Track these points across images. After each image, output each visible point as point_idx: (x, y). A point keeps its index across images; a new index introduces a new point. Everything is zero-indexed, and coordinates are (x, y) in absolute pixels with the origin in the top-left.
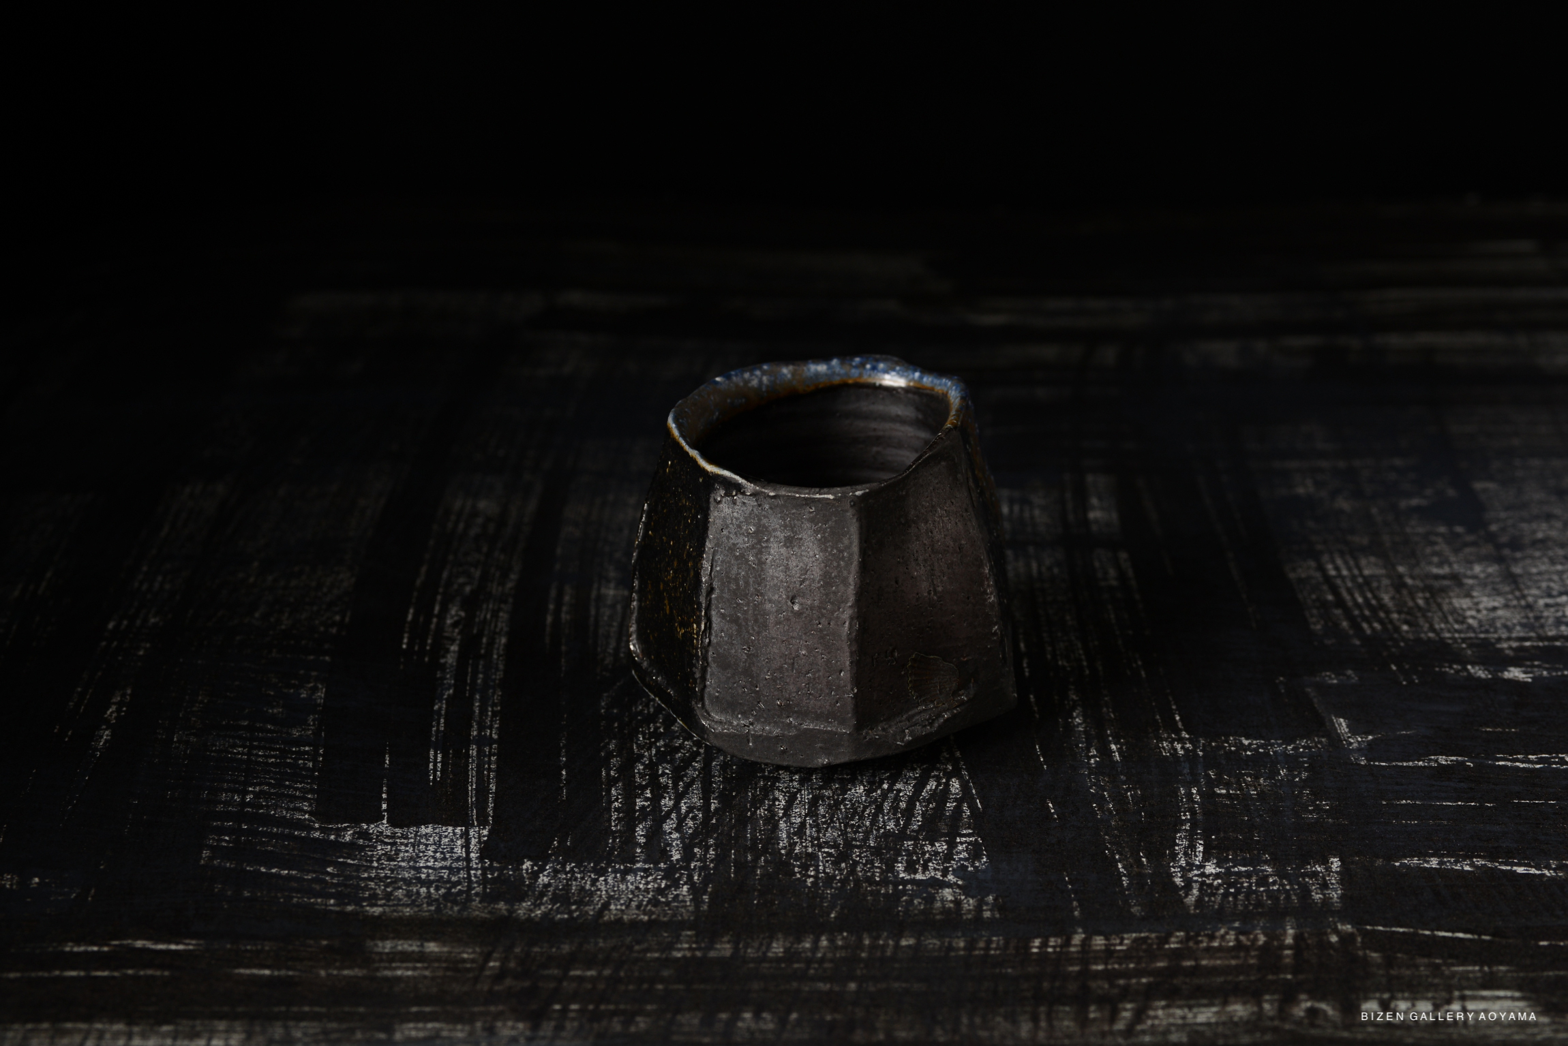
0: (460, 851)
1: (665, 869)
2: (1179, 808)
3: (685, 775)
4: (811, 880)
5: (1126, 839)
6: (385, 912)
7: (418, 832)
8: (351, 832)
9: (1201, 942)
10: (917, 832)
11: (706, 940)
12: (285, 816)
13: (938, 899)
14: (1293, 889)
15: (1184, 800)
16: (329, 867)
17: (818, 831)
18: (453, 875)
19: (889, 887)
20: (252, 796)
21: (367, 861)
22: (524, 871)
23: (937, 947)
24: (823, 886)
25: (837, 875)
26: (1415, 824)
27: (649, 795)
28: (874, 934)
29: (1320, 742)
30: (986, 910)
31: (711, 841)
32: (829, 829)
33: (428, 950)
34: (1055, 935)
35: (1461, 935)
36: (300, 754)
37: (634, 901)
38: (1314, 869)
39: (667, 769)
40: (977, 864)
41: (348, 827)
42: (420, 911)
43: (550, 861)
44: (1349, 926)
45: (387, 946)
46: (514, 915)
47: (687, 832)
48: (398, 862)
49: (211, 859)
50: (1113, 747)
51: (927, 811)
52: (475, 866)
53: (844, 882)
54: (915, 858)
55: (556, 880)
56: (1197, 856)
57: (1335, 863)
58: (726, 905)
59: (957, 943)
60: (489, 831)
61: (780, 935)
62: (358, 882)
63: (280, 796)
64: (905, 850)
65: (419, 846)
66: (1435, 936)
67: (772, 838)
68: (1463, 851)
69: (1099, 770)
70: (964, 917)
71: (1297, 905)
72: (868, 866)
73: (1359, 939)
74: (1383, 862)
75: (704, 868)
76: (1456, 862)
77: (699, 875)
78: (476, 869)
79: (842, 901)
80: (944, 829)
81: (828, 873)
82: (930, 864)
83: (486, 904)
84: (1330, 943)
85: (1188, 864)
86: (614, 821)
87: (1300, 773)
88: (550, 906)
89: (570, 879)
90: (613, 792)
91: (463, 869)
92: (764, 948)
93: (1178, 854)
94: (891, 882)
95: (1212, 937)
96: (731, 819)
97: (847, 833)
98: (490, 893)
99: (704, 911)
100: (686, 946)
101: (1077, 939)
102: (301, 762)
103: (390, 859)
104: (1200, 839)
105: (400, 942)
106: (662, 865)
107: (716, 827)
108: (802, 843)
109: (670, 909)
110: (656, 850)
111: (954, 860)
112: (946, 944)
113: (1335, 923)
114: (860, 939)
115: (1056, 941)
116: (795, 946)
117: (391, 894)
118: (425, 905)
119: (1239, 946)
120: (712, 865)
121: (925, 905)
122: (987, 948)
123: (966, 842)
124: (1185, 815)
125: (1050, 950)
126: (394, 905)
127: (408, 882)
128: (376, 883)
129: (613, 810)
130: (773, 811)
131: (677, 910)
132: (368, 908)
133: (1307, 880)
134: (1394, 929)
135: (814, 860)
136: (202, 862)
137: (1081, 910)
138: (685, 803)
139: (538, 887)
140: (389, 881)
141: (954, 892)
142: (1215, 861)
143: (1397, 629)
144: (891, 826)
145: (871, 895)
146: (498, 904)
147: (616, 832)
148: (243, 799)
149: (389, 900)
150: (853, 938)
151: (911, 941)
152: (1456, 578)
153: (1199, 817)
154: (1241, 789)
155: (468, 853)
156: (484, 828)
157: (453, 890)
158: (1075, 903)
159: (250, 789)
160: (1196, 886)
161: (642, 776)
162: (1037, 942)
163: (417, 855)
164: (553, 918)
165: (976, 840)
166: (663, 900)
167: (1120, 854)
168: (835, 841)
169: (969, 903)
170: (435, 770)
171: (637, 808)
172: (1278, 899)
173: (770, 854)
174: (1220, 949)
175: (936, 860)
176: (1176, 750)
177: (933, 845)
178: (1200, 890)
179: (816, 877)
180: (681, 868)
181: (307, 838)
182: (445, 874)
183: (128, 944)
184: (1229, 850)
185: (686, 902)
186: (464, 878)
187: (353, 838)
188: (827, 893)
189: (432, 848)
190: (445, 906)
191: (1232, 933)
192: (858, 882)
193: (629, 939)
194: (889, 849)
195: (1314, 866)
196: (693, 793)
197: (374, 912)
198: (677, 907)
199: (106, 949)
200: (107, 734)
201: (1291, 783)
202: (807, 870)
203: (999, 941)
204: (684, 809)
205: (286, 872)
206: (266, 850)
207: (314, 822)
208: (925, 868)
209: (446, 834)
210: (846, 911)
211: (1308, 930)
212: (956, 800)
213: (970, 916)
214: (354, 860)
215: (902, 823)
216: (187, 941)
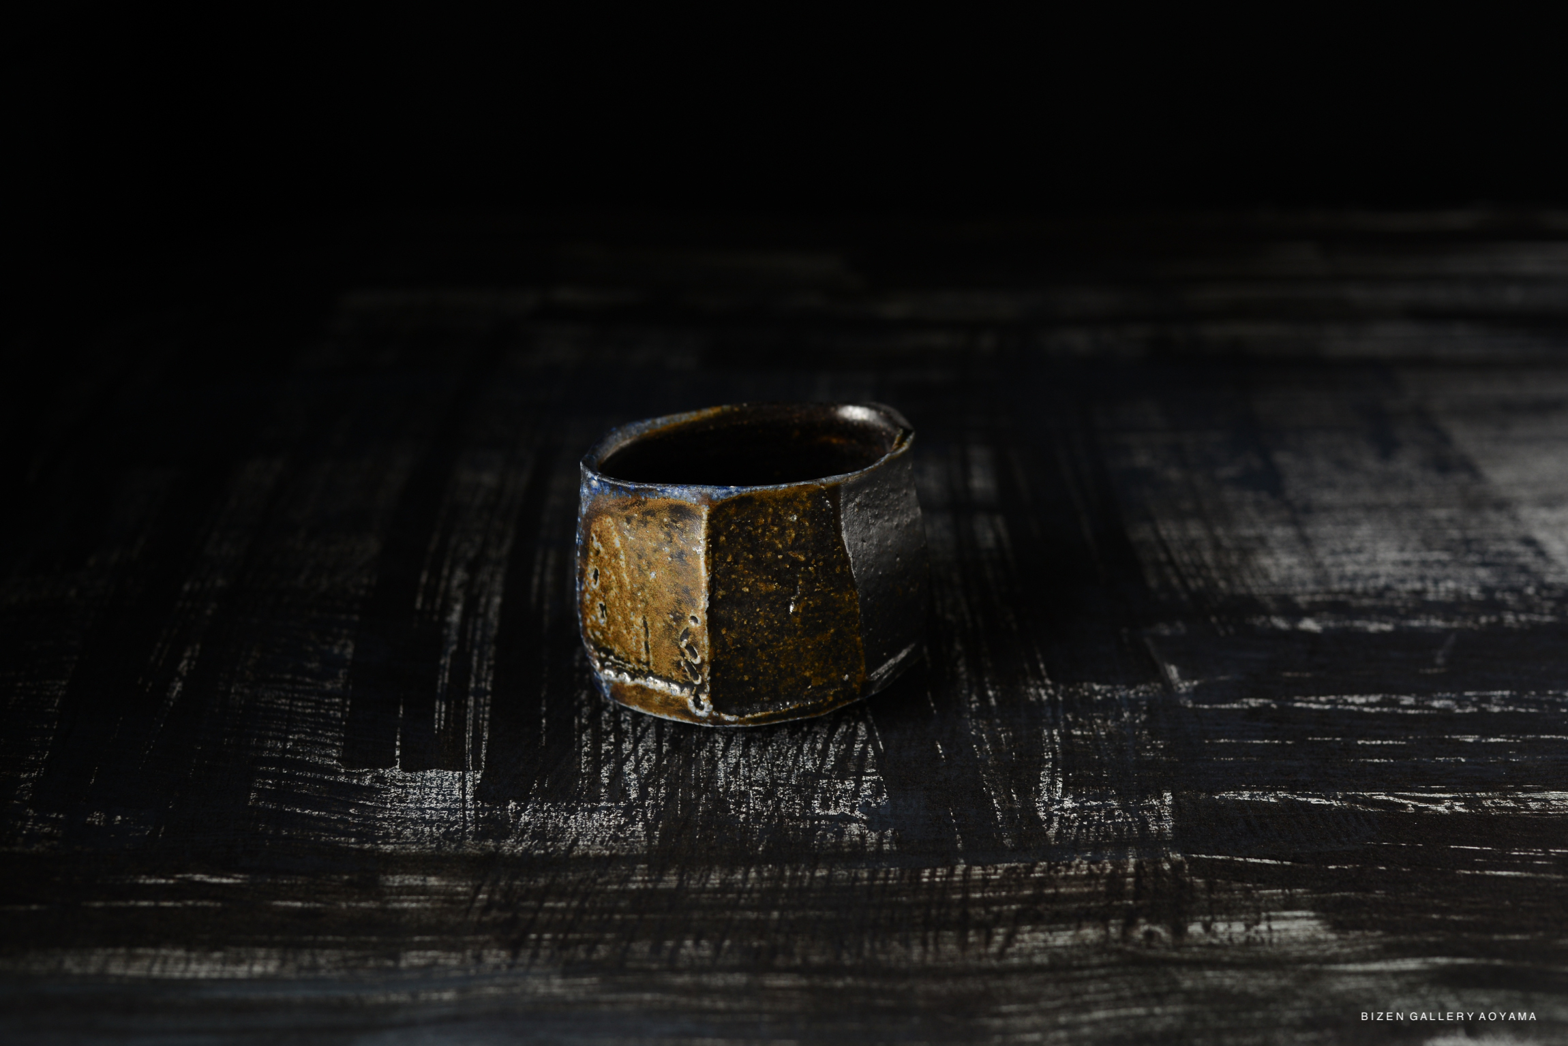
0: (457, 794)
1: (625, 807)
2: (1043, 748)
3: (643, 721)
4: (744, 816)
5: (1000, 777)
6: (395, 849)
7: (424, 776)
8: (370, 776)
9: (1060, 871)
10: (831, 771)
11: (657, 873)
12: (318, 762)
13: (847, 833)
14: (1134, 821)
15: (1047, 741)
16: (351, 808)
17: (750, 771)
18: (451, 815)
19: (806, 822)
20: (291, 744)
21: (382, 803)
22: (509, 811)
23: (845, 877)
24: (753, 822)
25: (765, 812)
26: (1231, 761)
27: (612, 740)
28: (794, 866)
29: (1156, 687)
30: (886, 843)
31: (663, 781)
32: (759, 769)
33: (429, 884)
34: (942, 866)
35: (1267, 861)
36: (332, 705)
37: (598, 837)
38: (1151, 803)
39: (627, 716)
40: (879, 801)
41: (368, 771)
42: (424, 848)
43: (530, 801)
44: (1179, 855)
45: (396, 880)
46: (500, 851)
47: (643, 773)
48: (408, 803)
49: (257, 800)
50: (990, 693)
51: (839, 751)
52: (469, 807)
53: (770, 817)
54: (828, 795)
55: (535, 819)
56: (1057, 792)
57: (1168, 797)
58: (673, 840)
59: (862, 874)
60: (482, 775)
61: (717, 868)
62: (374, 822)
63: (314, 743)
64: (820, 788)
65: (424, 789)
66: (1246, 862)
67: (712, 778)
68: (1269, 785)
69: (978, 715)
70: (868, 850)
71: (1138, 836)
72: (790, 803)
73: (1187, 867)
74: (1206, 795)
75: (656, 806)
76: (1264, 795)
77: (652, 813)
78: (471, 810)
79: (768, 835)
80: (852, 769)
81: (757, 810)
82: (841, 801)
83: (477, 842)
84: (1163, 870)
85: (1050, 799)
86: (584, 764)
87: (1140, 715)
88: (530, 843)
89: (547, 818)
90: (584, 738)
91: (459, 809)
92: (703, 880)
93: (1042, 790)
94: (808, 818)
95: (1069, 867)
96: (679, 760)
97: (773, 772)
98: (481, 831)
99: (655, 846)
100: (640, 878)
101: (960, 869)
102: (331, 712)
103: (401, 801)
104: (1060, 777)
105: (407, 877)
106: (622, 804)
107: (666, 767)
108: (736, 781)
109: (627, 845)
110: (617, 790)
111: (860, 797)
112: (853, 875)
113: (1168, 852)
114: (782, 871)
115: (942, 872)
116: (729, 877)
117: (400, 833)
118: (428, 843)
119: (1091, 875)
120: (663, 803)
121: (836, 839)
122: (886, 879)
123: (870, 780)
124: (1048, 755)
125: (937, 879)
126: (403, 843)
127: (415, 822)
128: (389, 823)
129: (583, 754)
130: (714, 752)
131: (633, 845)
132: (382, 846)
133: (1145, 813)
134: (1214, 857)
135: (746, 798)
136: (250, 803)
137: (963, 842)
138: (642, 746)
139: (520, 825)
140: (399, 821)
141: (860, 827)
142: (1072, 797)
143: (1216, 586)
144: (809, 765)
145: (792, 830)
146: (487, 842)
147: (585, 774)
148: (285, 746)
149: (399, 838)
150: (777, 870)
151: (824, 873)
152: (1262, 540)
153: (1059, 756)
154: (1092, 730)
155: (464, 795)
156: (478, 772)
157: (451, 829)
158: (958, 836)
159: (291, 737)
160: (1056, 819)
161: (607, 723)
162: (927, 873)
163: (423, 797)
164: (532, 853)
165: (878, 778)
166: (622, 836)
167: (996, 791)
168: (763, 780)
169: (872, 837)
170: (440, 719)
171: (603, 752)
172: (1122, 831)
173: (710, 792)
174: (1075, 877)
175: (846, 797)
176: (1040, 695)
177: (843, 783)
178: (1060, 823)
179: (747, 813)
180: (638, 806)
181: (334, 782)
182: (445, 814)
183: (189, 878)
184: (1082, 786)
185: (640, 837)
186: (460, 818)
187: (372, 782)
188: (756, 828)
189: (435, 791)
190: (444, 844)
191: (1085, 862)
192: (781, 817)
193: (593, 873)
194: (807, 787)
195: (1151, 800)
196: (648, 737)
197: (387, 849)
198: (633, 842)
199: (171, 882)
200: (179, 686)
201: (1133, 725)
202: (740, 807)
203: (895, 871)
204: (641, 752)
205: (317, 813)
206: (301, 793)
207: (341, 768)
208: (837, 805)
209: (447, 777)
210: (771, 845)
211: (1146, 858)
212: (862, 742)
213: (872, 849)
214: (371, 802)
215: (818, 763)
216: (236, 875)
